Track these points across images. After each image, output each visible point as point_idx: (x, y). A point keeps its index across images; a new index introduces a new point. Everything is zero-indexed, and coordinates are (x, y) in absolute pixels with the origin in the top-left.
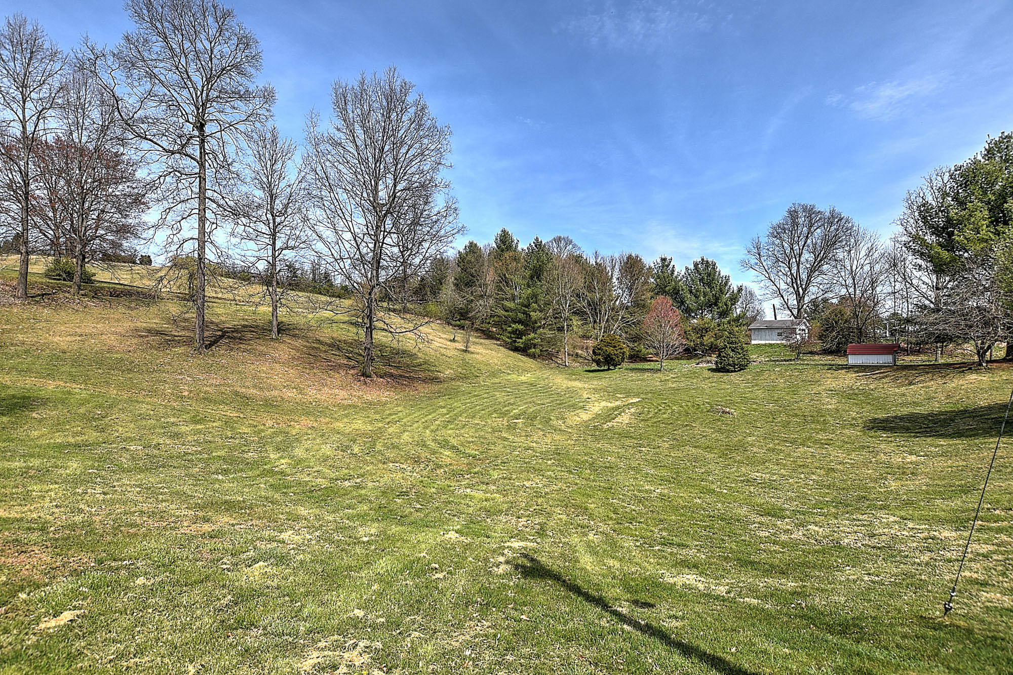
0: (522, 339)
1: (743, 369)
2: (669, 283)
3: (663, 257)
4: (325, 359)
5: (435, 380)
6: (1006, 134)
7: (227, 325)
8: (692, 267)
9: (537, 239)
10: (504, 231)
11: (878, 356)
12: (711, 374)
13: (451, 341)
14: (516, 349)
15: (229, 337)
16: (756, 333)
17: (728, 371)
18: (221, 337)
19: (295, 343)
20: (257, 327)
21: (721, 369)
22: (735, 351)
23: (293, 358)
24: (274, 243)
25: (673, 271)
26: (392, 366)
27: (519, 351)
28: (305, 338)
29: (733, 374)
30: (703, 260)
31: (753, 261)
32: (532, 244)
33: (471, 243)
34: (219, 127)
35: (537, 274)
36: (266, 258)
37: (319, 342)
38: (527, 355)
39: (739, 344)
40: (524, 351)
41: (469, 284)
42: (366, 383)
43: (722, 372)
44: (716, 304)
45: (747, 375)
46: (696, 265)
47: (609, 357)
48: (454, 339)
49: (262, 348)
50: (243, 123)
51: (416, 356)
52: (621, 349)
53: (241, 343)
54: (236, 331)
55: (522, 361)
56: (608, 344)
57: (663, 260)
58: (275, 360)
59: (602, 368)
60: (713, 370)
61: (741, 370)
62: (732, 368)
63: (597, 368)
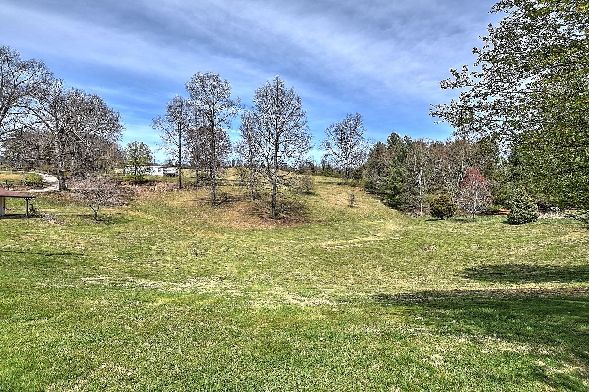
0: (392, 199)
5: (307, 221)
12: (502, 225)
14: (390, 205)
17: (514, 223)
18: (225, 201)
21: (509, 222)
22: (520, 208)
27: (392, 206)
29: (517, 226)
38: (397, 209)
40: (394, 206)
43: (510, 224)
47: (438, 211)
48: (353, 200)
52: (448, 205)
59: (436, 218)
60: (504, 223)
61: (525, 222)
62: (516, 221)
63: (434, 219)
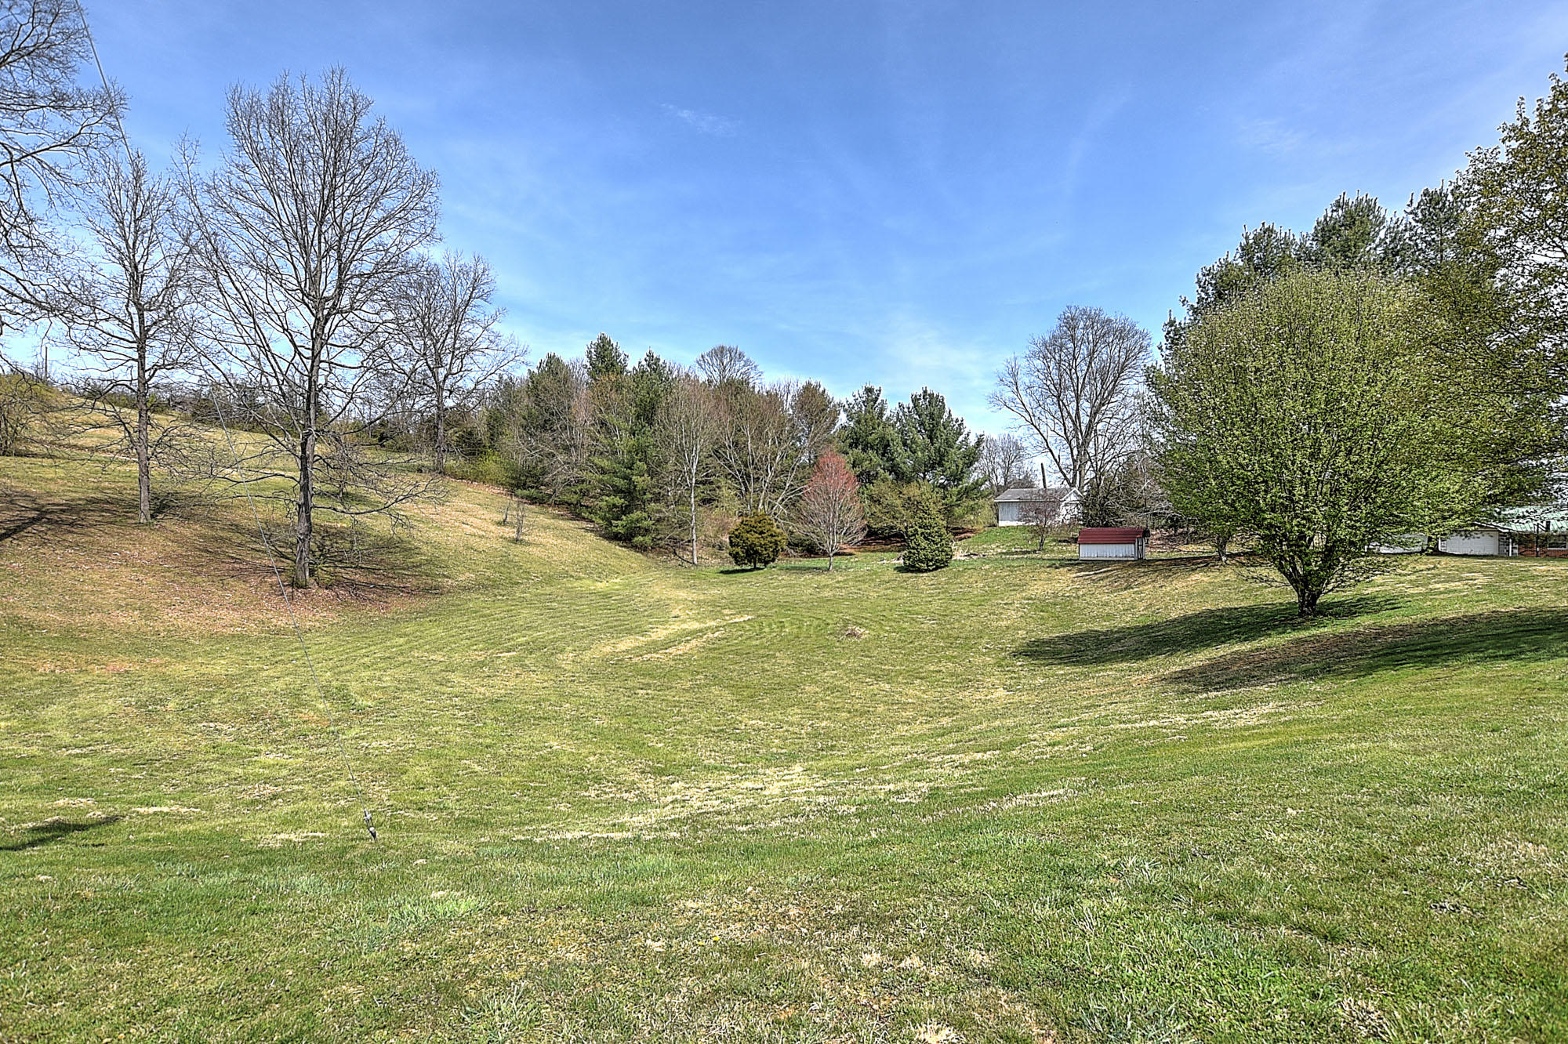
0: (621, 520)
1: (941, 568)
2: (874, 429)
3: (868, 386)
4: (233, 558)
5: (434, 591)
6: (1266, 226)
7: (57, 500)
8: (910, 403)
9: (650, 355)
10: (602, 339)
11: (1117, 546)
12: (895, 574)
13: (499, 524)
14: (615, 537)
15: (50, 521)
16: (1006, 508)
17: (920, 571)
18: (33, 521)
19: (187, 532)
20: (117, 502)
21: (909, 568)
22: (928, 540)
23: (167, 557)
24: (142, 357)
25: (882, 410)
26: (362, 568)
27: (620, 539)
28: (210, 522)
29: (925, 574)
30: (925, 392)
31: (1008, 394)
32: (644, 363)
33: (551, 358)
34: (9, 157)
35: (647, 413)
36: (128, 383)
37: (236, 528)
38: (632, 546)
39: (936, 529)
40: (625, 539)
41: (545, 426)
42: (292, 597)
43: (912, 572)
44: (940, 464)
45: (941, 576)
46: (915, 400)
47: (753, 549)
48: (504, 521)
49: (110, 540)
50: (62, 148)
51: (417, 551)
52: (772, 536)
53: (70, 532)
54: (70, 508)
55: (618, 557)
56: (752, 529)
57: (869, 390)
58: (126, 561)
59: (744, 567)
60: (900, 569)
61: (937, 568)
62: (924, 566)
63: (738, 568)
